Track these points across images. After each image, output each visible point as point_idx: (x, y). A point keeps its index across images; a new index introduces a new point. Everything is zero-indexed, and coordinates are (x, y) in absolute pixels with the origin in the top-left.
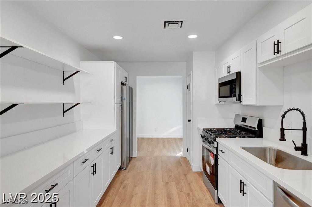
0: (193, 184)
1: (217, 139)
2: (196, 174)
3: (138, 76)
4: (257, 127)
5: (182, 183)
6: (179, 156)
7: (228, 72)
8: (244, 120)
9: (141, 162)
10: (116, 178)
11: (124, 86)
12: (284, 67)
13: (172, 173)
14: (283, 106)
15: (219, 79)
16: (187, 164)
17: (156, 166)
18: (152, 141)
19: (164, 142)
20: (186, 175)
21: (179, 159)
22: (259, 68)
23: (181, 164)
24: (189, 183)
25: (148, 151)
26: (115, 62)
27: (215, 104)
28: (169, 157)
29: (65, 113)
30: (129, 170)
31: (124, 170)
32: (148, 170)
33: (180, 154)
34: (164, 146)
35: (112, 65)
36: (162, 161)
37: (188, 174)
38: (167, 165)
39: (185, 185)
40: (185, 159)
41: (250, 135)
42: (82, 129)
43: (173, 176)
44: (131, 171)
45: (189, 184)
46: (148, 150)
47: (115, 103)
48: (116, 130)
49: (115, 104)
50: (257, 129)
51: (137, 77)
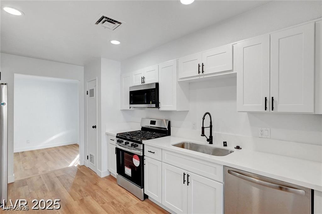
0: (110, 191)
1: (144, 142)
2: (106, 179)
4: (168, 128)
5: (99, 194)
7: (142, 83)
8: (153, 122)
12: (189, 83)
13: (80, 187)
14: (188, 111)
15: (130, 87)
16: (89, 172)
17: (53, 185)
18: (25, 156)
19: (43, 154)
20: (97, 184)
21: (78, 169)
22: (178, 82)
23: (84, 174)
24: (105, 191)
27: (121, 110)
28: (64, 170)
32: (44, 193)
36: (57, 177)
37: (99, 182)
39: (102, 194)
40: (84, 167)
41: (162, 135)
43: (83, 190)
45: (107, 192)
46: (26, 168)
50: (167, 129)
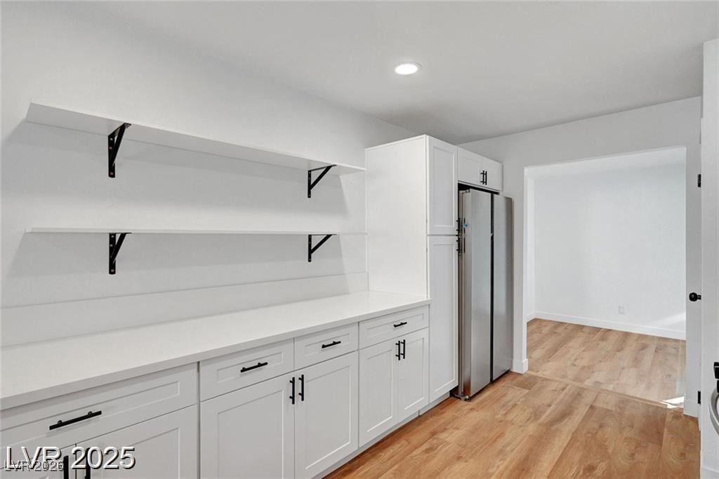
3: (526, 166)
6: (670, 407)
9: (527, 391)
10: (431, 416)
11: (468, 194)
25: (574, 365)
26: (428, 136)
29: (312, 255)
30: (478, 403)
31: (466, 400)
33: (674, 403)
34: (637, 362)
35: (421, 145)
38: (601, 426)
42: (369, 290)
44: (482, 408)
47: (427, 235)
48: (429, 299)
49: (428, 237)
51: (526, 170)
